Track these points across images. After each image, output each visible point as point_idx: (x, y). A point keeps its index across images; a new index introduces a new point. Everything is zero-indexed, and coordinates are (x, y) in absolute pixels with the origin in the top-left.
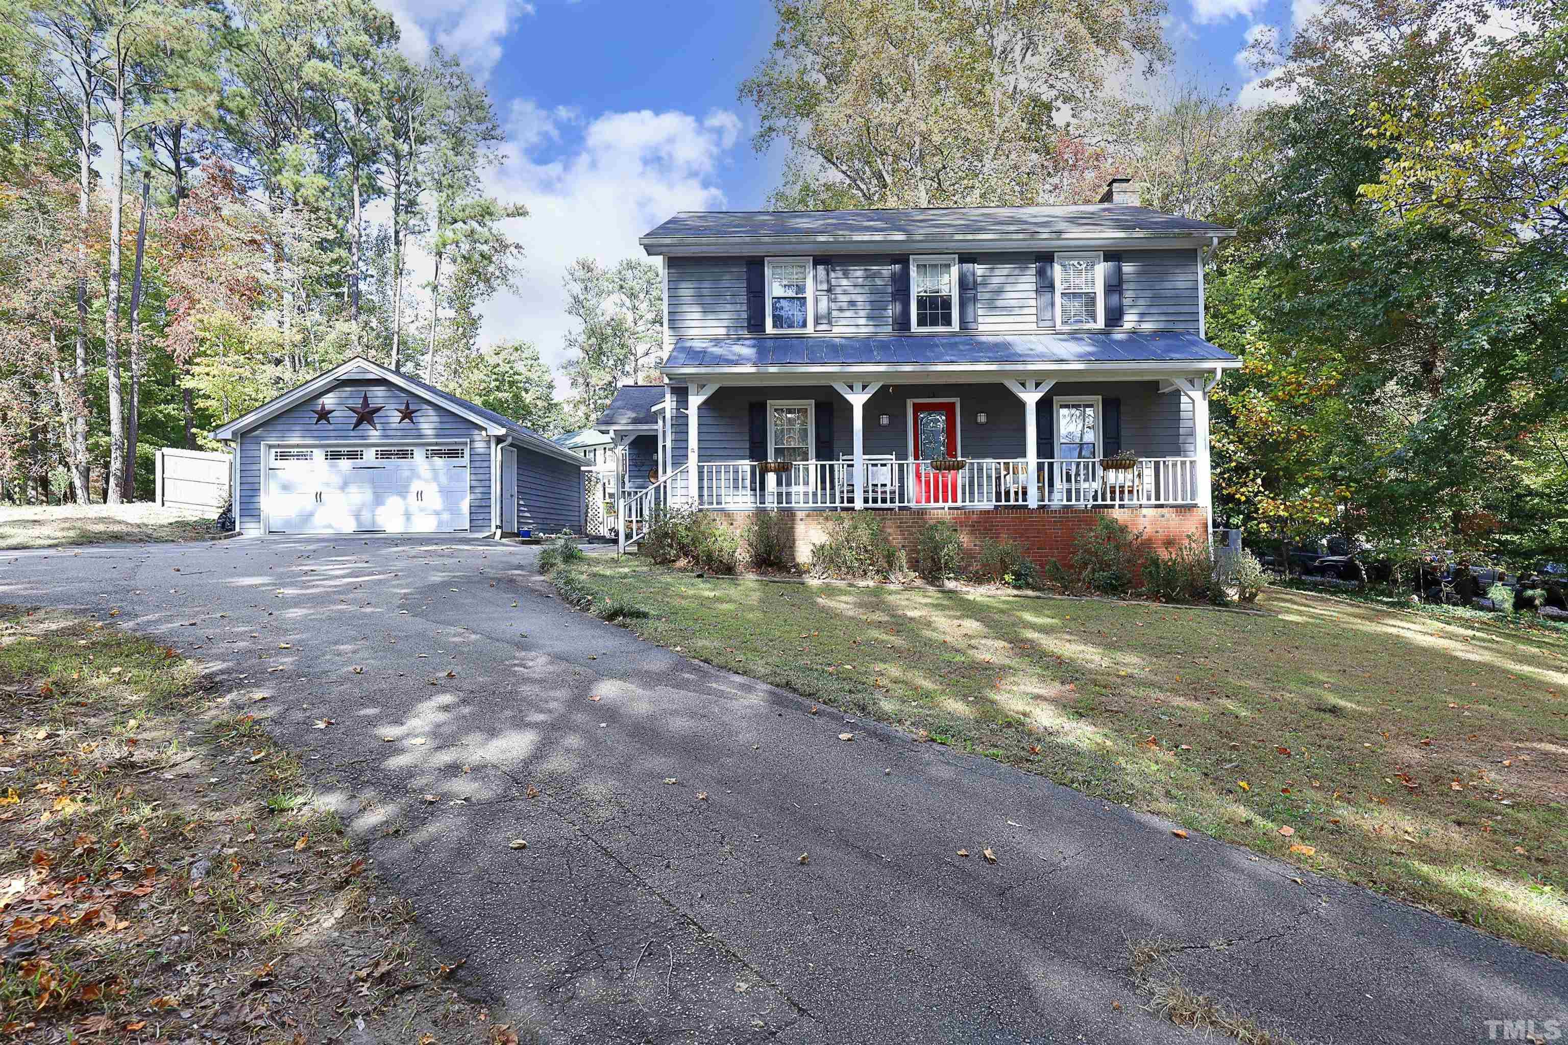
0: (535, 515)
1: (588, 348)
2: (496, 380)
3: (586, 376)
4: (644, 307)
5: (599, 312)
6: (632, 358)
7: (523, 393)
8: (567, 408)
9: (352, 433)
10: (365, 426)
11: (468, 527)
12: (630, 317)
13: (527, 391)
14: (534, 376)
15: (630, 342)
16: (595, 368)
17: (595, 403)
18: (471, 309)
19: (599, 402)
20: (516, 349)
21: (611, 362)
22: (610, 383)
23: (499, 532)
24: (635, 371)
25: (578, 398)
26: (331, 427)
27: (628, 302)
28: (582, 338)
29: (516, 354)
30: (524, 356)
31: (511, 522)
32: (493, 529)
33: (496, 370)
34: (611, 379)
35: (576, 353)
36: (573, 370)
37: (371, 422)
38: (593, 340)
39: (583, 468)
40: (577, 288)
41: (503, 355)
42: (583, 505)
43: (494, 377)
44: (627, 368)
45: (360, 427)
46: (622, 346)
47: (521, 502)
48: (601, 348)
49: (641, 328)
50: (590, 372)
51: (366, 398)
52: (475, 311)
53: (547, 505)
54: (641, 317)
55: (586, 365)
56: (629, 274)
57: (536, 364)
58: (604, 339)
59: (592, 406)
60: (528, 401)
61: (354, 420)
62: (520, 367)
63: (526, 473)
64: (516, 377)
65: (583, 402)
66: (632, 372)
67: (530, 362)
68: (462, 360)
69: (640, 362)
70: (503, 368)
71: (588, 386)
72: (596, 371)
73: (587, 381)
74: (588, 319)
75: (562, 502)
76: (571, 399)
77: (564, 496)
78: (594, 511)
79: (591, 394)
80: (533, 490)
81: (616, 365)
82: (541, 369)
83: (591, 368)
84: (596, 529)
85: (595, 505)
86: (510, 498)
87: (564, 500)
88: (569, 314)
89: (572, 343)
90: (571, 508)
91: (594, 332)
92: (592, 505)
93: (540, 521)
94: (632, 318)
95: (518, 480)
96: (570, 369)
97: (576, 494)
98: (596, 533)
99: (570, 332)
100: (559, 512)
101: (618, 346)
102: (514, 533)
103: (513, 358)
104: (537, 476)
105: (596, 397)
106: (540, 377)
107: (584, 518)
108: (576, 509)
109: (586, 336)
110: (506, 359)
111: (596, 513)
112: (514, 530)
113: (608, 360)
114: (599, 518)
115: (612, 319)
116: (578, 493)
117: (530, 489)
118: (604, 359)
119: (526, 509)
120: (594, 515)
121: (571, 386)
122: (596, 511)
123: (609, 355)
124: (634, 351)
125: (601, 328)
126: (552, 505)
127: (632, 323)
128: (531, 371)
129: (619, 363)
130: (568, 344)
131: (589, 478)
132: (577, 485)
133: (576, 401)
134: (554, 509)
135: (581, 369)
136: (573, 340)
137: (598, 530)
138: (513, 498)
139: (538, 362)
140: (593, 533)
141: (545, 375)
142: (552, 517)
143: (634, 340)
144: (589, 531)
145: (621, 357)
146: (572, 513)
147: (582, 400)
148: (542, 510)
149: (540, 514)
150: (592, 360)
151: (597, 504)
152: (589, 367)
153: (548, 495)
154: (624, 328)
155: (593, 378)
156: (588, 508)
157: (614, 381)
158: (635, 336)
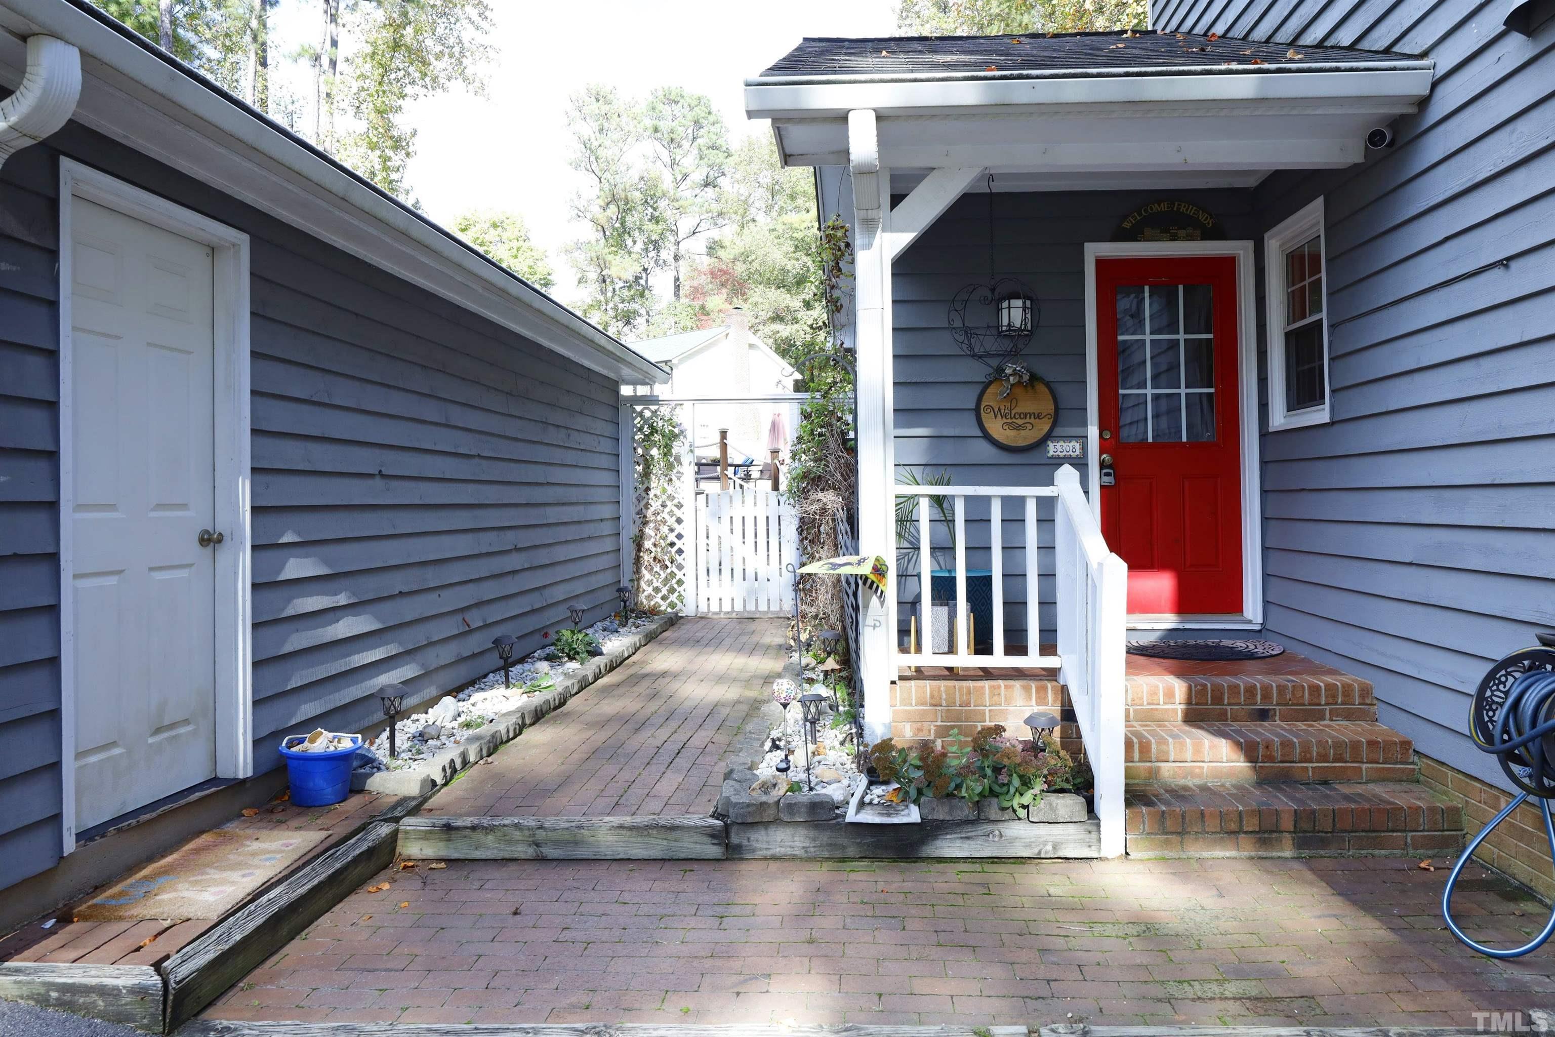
1: (603, 221)
4: (688, 162)
5: (622, 169)
12: (668, 177)
15: (669, 214)
16: (615, 254)
17: (615, 308)
18: (394, 117)
19: (621, 306)
20: (495, 226)
21: (639, 246)
22: (637, 279)
24: (676, 258)
25: (589, 301)
27: (665, 155)
28: (596, 210)
29: (494, 234)
30: (506, 235)
31: (198, 719)
34: (638, 270)
35: (588, 233)
36: (581, 257)
38: (613, 208)
39: (626, 390)
40: (588, 130)
42: (628, 514)
44: (664, 255)
46: (656, 220)
47: (292, 569)
48: (623, 224)
49: (686, 192)
50: (610, 258)
53: (489, 542)
54: (685, 176)
55: (602, 248)
56: (667, 110)
57: (525, 246)
58: (627, 208)
59: (611, 313)
66: (670, 259)
67: (516, 244)
69: (682, 247)
71: (604, 281)
72: (618, 258)
73: (603, 273)
74: (604, 176)
75: (553, 514)
76: (579, 304)
77: (560, 490)
78: (665, 529)
79: (609, 294)
80: (394, 484)
81: (647, 249)
82: (533, 253)
83: (610, 253)
84: (672, 590)
85: (667, 510)
86: (195, 552)
87: (563, 504)
88: (576, 168)
89: (580, 214)
90: (587, 530)
91: (614, 199)
92: (656, 514)
93: (451, 627)
94: (671, 178)
95: (254, 432)
96: (577, 254)
97: (606, 478)
98: (672, 605)
99: (580, 197)
100: (543, 557)
101: (650, 220)
102: (237, 785)
103: (488, 238)
104: (430, 411)
105: (617, 299)
106: (531, 267)
107: (633, 556)
108: (607, 528)
109: (602, 204)
110: (478, 238)
111: (672, 537)
112: (224, 772)
113: (635, 242)
114: (680, 552)
115: (642, 178)
116: (615, 474)
117: (378, 482)
118: (629, 242)
119: (342, 599)
120: (663, 543)
121: (579, 282)
122: (672, 530)
123: (636, 233)
124: (674, 228)
125: (624, 190)
126: (510, 534)
127: (672, 186)
128: (516, 257)
129: (651, 247)
130: (574, 216)
131: (646, 421)
132: (606, 445)
133: (586, 307)
134: (517, 550)
135: (594, 255)
136: (582, 209)
137: (676, 594)
138: (223, 555)
139: (527, 244)
140: (664, 606)
141: (539, 263)
142: (511, 586)
143: (675, 211)
144: (649, 597)
145: (654, 237)
146: (593, 548)
147: (594, 303)
148: (456, 573)
149: (445, 594)
150: (611, 241)
151: (675, 509)
152: (607, 250)
153: (491, 494)
154: (660, 191)
155: (613, 268)
156: (645, 523)
157: (644, 275)
158: (676, 205)
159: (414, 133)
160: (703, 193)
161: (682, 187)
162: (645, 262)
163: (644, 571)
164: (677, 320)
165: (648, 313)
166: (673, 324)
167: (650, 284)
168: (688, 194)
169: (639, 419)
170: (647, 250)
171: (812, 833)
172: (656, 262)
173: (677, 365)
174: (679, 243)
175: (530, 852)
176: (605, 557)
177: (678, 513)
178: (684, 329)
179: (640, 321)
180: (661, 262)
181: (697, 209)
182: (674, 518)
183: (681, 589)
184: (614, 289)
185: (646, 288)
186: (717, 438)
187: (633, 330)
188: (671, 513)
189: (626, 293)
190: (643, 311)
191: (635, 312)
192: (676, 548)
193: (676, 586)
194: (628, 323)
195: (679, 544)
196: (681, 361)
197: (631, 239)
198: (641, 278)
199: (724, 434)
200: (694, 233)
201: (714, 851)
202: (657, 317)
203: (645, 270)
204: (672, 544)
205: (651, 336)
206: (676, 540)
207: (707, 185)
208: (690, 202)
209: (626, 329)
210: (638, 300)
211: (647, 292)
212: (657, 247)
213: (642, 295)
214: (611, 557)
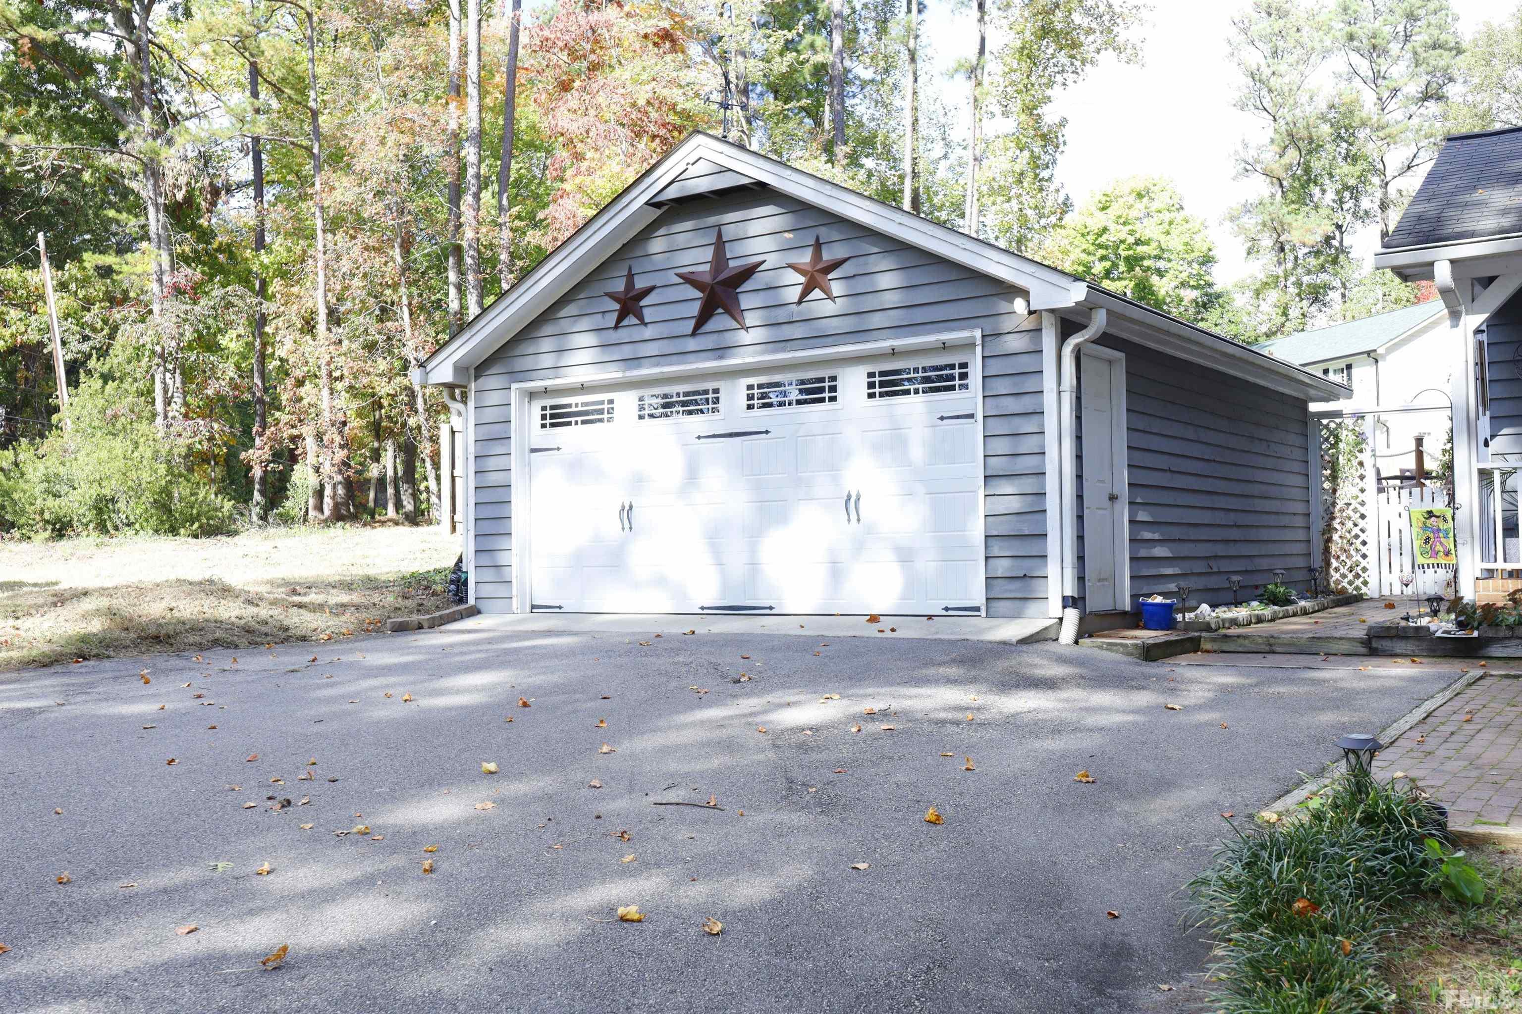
0: (1186, 550)
1: (1281, 173)
2: (1103, 258)
3: (1278, 229)
4: (1399, 71)
5: (1304, 98)
6: (1376, 180)
7: (1155, 279)
8: (1241, 301)
9: (692, 344)
10: (721, 321)
11: (979, 599)
12: (1369, 97)
13: (1160, 273)
14: (1175, 243)
15: (1371, 149)
16: (1296, 212)
17: (1299, 284)
18: (1043, 110)
19: (1306, 279)
20: (1140, 196)
21: (1330, 196)
22: (1328, 239)
23: (1072, 616)
24: (1384, 206)
25: (1262, 277)
26: (648, 332)
27: (1365, 68)
28: (1269, 156)
29: (1140, 207)
30: (1155, 206)
31: (1110, 580)
32: (1054, 607)
33: (1103, 239)
34: (1329, 229)
36: (1251, 222)
37: (734, 311)
38: (1292, 152)
39: (1314, 407)
40: (1256, 55)
41: (1114, 210)
42: (1317, 511)
43: (1102, 252)
44: (1365, 203)
45: (711, 326)
46: (1352, 158)
47: (1142, 516)
48: (1307, 170)
49: (1396, 113)
50: (1289, 219)
51: (720, 245)
52: (1050, 115)
53: (1219, 518)
54: (1395, 92)
55: (1277, 209)
57: (1179, 217)
58: (1314, 147)
60: (1162, 292)
61: (694, 309)
62: (1149, 230)
63: (1157, 426)
64: (1140, 249)
65: (1272, 282)
67: (1167, 217)
68: (1030, 212)
69: (1392, 189)
70: (1117, 233)
71: (1282, 249)
72: (1300, 217)
73: (1282, 239)
74: (1280, 113)
75: (1260, 505)
76: (1249, 281)
77: (1264, 488)
78: (1349, 524)
79: (1290, 265)
80: (1177, 476)
81: (1340, 199)
82: (1188, 226)
83: (1289, 213)
84: (1358, 576)
85: (1351, 507)
86: (1108, 504)
87: (1266, 498)
88: (1242, 109)
89: (1249, 167)
90: (1285, 520)
91: (1293, 139)
92: (1342, 511)
93: (1199, 567)
94: (1373, 97)
95: (1129, 447)
96: (1245, 220)
97: (1299, 480)
98: (1357, 588)
99: (1246, 146)
100: (1253, 534)
101: (1345, 159)
102: (1125, 613)
103: (1133, 214)
104: (1190, 433)
105: (1300, 270)
106: (1187, 244)
107: (1322, 546)
108: (1299, 521)
109: (1278, 150)
110: (1120, 217)
111: (1356, 531)
112: (1119, 607)
113: (1324, 191)
114: (1364, 543)
115: (1332, 107)
116: (1305, 477)
117: (1168, 474)
118: (1316, 191)
119: (1156, 536)
120: (1348, 536)
121: (1249, 253)
122: (1356, 525)
123: (1326, 180)
124: (1381, 166)
125: (1307, 127)
126: (1232, 515)
127: (1375, 110)
128: (1168, 233)
129: (1347, 194)
130: (1241, 171)
131: (1331, 433)
132: (1297, 454)
133: (1258, 285)
134: (1239, 526)
135: (1267, 218)
136: (1251, 160)
137: (1361, 579)
138: (1117, 506)
139: (1182, 213)
140: (1350, 589)
141: (1197, 238)
142: (1232, 550)
143: (1380, 143)
144: (1337, 582)
145: (1352, 182)
146: (1289, 535)
147: (1270, 280)
148: (1204, 534)
149: (1199, 545)
150: (1291, 196)
151: (1359, 506)
152: (1285, 210)
153: (1221, 486)
154: (1357, 119)
155: (1293, 232)
156: (1333, 518)
157: (1337, 233)
158: (1381, 134)
159: (1063, 123)
160: (1422, 110)
161: (1392, 106)
162: (1339, 218)
163: (1333, 561)
164: (1386, 290)
165: (1344, 285)
166: (1381, 296)
167: (1345, 244)
168: (1399, 115)
169: (1325, 431)
170: (1341, 202)
171: (1417, 643)
172: (1355, 215)
173: (1383, 356)
174: (1387, 184)
175: (1267, 648)
176: (1298, 545)
177: (1362, 510)
178: (1397, 301)
179: (1334, 296)
180: (1361, 213)
181: (1410, 135)
182: (1358, 515)
183: (1365, 575)
184: (1296, 258)
185: (1342, 250)
186: (1413, 446)
187: (1324, 309)
188: (1355, 510)
189: (1313, 262)
190: (1337, 283)
191: (1327, 287)
192: (1360, 540)
193: (1360, 572)
194: (1316, 300)
195: (1363, 537)
196: (1389, 350)
197: (1318, 188)
198: (1334, 238)
199: (1419, 441)
200: (1409, 168)
201: (1363, 650)
202: (1355, 290)
203: (1339, 227)
204: (1357, 537)
205: (1349, 315)
206: (1360, 533)
207: (1426, 97)
208: (1401, 127)
209: (1314, 308)
210: (1330, 268)
211: (1342, 257)
212: (1355, 193)
213: (1335, 261)
214: (1303, 545)
